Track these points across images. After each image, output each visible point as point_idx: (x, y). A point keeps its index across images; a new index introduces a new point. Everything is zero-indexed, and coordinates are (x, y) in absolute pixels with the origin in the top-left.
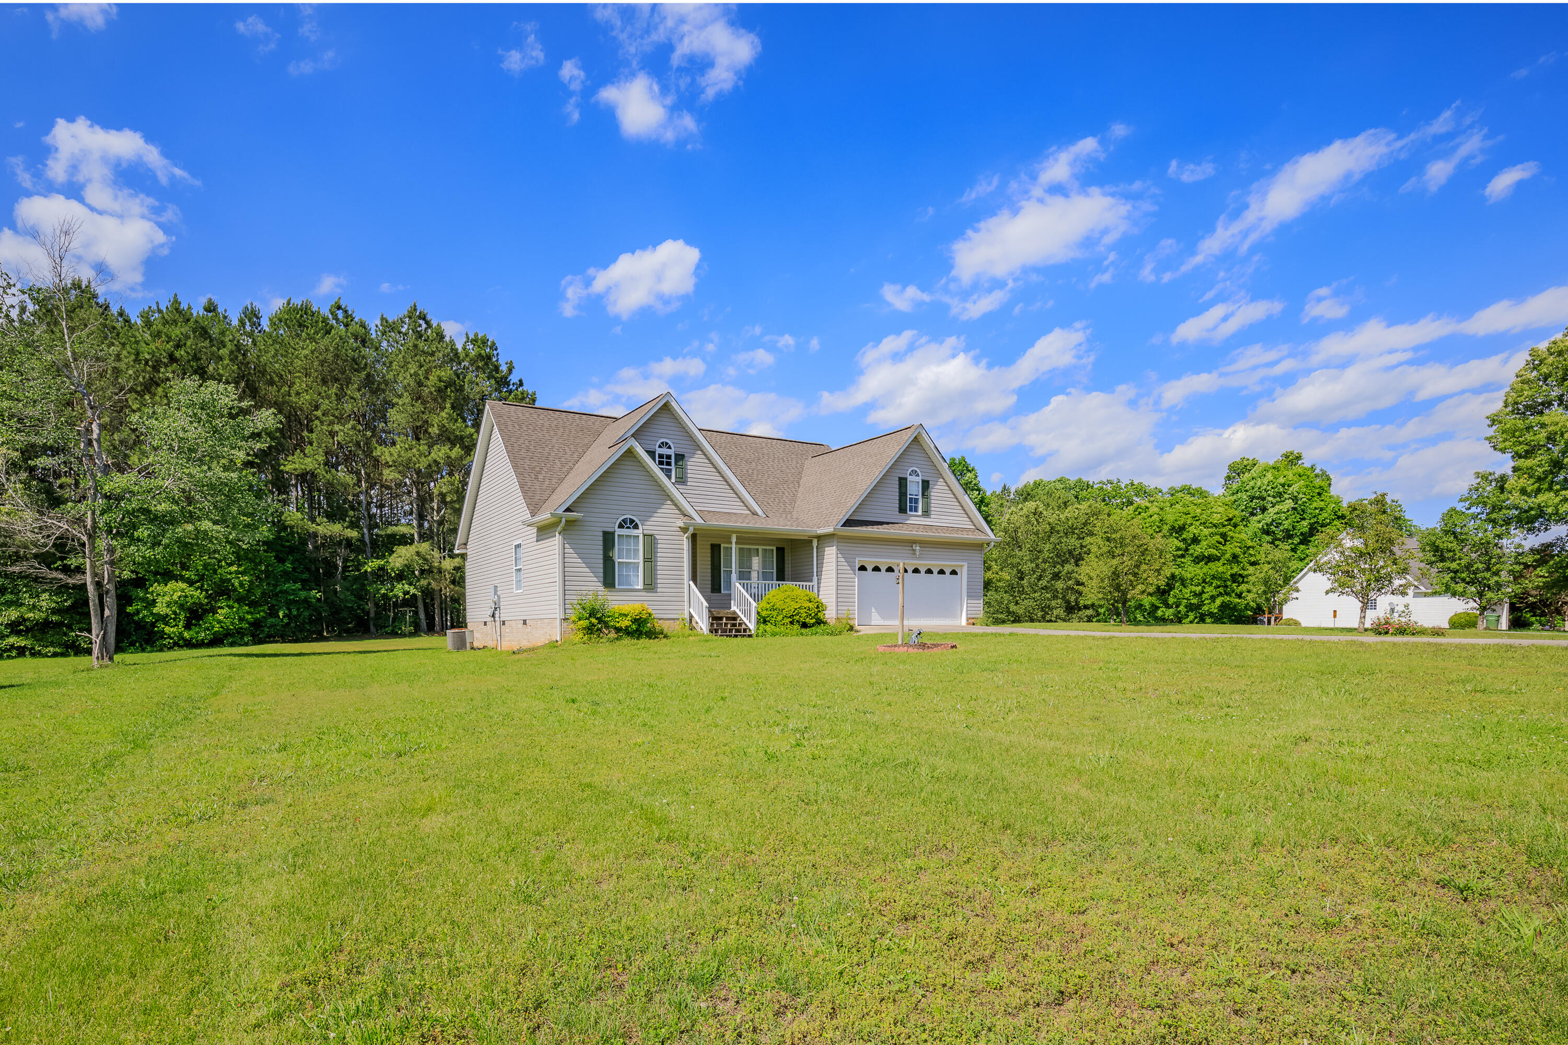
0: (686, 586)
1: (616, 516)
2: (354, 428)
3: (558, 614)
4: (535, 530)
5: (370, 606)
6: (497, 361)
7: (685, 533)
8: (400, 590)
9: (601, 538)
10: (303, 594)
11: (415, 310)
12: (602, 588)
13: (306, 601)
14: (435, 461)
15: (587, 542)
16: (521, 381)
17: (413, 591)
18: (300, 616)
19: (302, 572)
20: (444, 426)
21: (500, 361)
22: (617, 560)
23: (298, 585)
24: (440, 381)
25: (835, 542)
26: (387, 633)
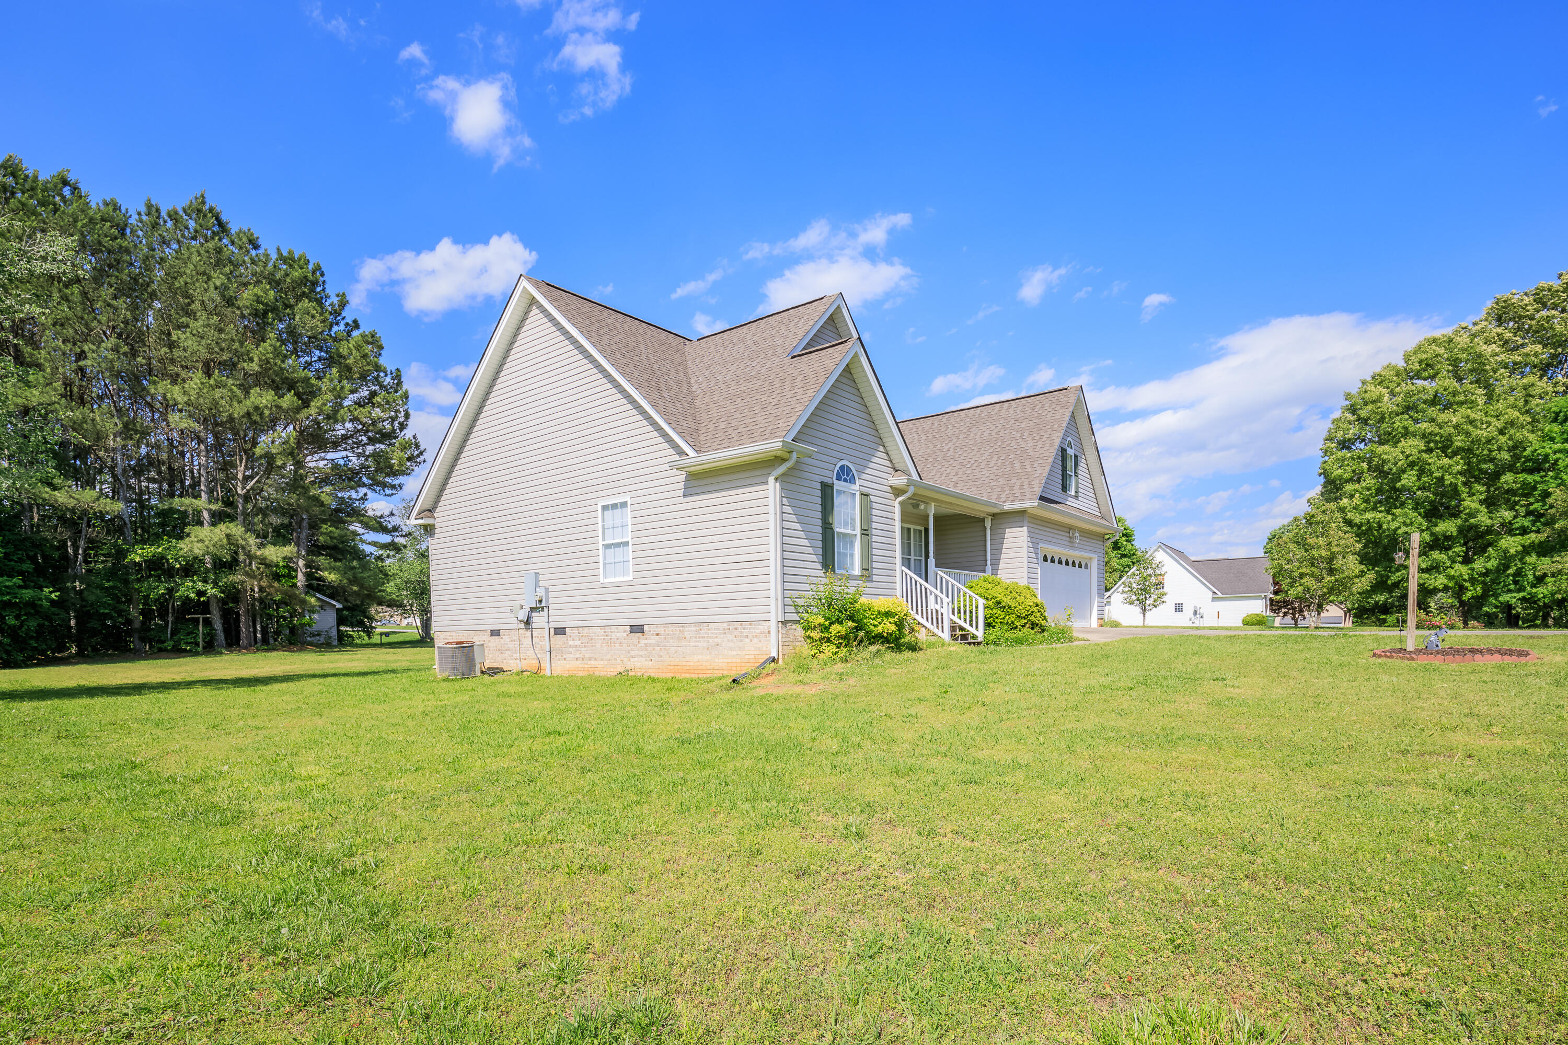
0: (898, 574)
1: (834, 461)
2: (116, 349)
3: (775, 613)
4: (683, 478)
5: (133, 611)
6: (324, 290)
7: (897, 496)
8: (187, 588)
9: (819, 493)
10: (27, 594)
11: (203, 203)
12: (821, 573)
13: (32, 604)
14: (257, 408)
15: (805, 497)
16: (355, 322)
17: (211, 591)
18: (21, 626)
19: (21, 561)
20: (268, 362)
21: (327, 291)
22: (837, 530)
23: (17, 580)
24: (258, 302)
25: (1026, 523)
26: (165, 650)
